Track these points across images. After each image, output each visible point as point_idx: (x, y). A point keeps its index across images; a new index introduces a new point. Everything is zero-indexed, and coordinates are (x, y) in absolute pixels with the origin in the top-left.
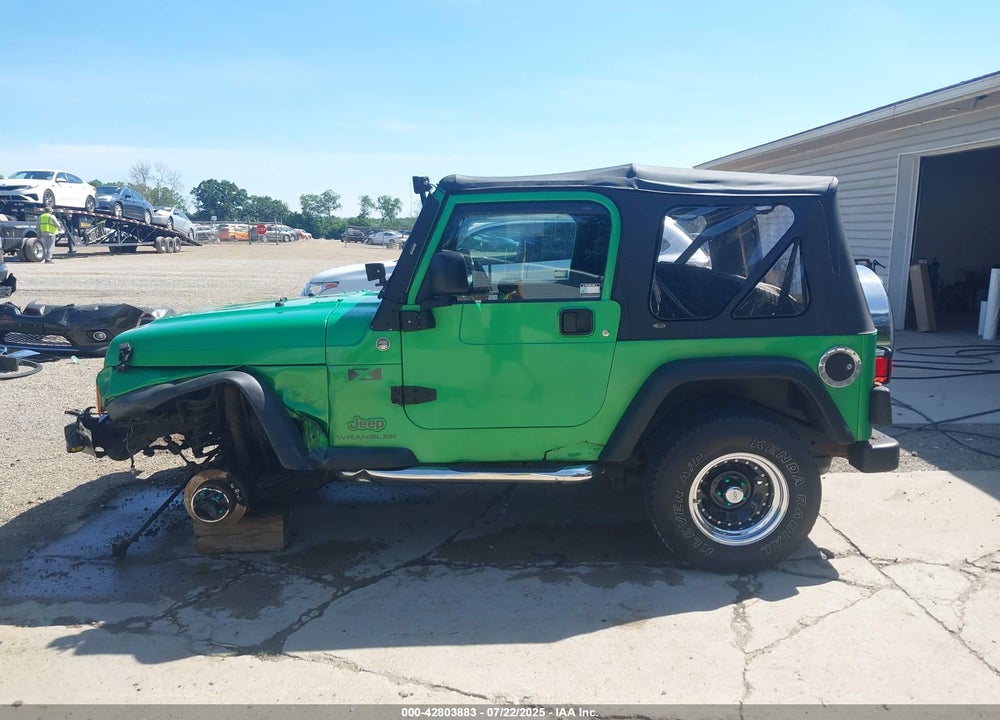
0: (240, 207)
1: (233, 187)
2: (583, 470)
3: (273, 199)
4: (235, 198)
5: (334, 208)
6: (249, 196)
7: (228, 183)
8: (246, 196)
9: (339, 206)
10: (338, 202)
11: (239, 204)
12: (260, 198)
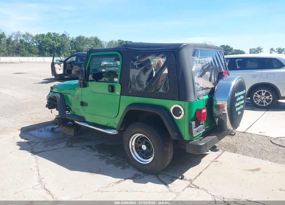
0: (231, 53)
1: (229, 47)
2: (115, 131)
3: (241, 50)
4: (229, 50)
5: (260, 52)
6: (233, 49)
7: (228, 46)
8: (232, 50)
9: (262, 51)
10: (262, 50)
11: (230, 52)
12: (237, 50)
